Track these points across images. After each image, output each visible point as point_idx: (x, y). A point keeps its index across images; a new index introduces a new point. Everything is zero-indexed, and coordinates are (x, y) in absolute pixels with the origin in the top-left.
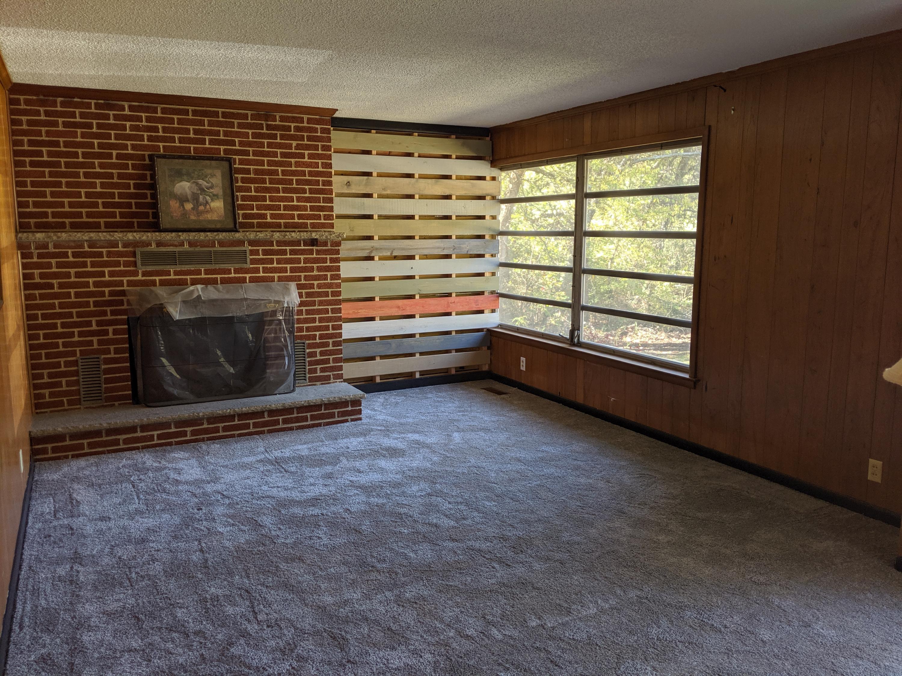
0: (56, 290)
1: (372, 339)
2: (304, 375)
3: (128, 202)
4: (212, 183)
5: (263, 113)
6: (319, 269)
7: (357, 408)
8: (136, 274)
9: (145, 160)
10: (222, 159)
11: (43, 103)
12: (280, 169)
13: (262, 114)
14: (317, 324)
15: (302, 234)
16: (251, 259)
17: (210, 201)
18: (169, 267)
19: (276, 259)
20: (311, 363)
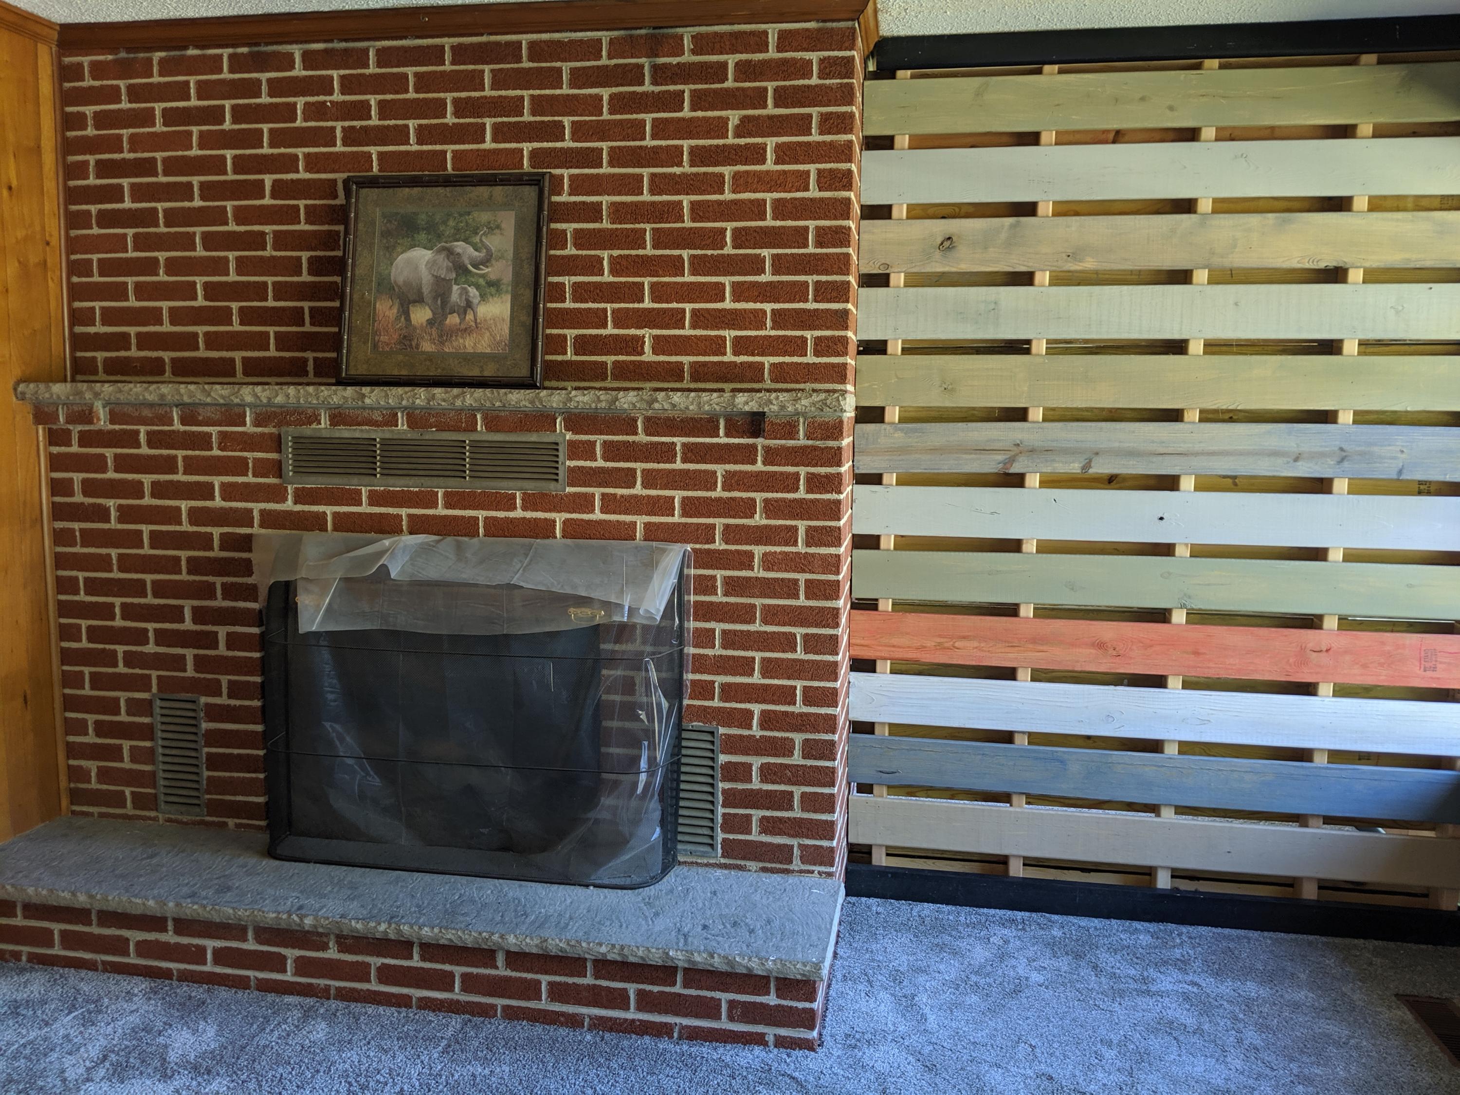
0: (114, 524)
1: (1007, 737)
2: (707, 831)
3: (296, 308)
4: (489, 250)
5: (643, 32)
6: (771, 509)
7: (801, 1005)
8: (278, 494)
9: (336, 197)
10: (520, 180)
11: (124, 69)
12: (686, 200)
13: (641, 36)
14: (757, 679)
15: (705, 396)
16: (571, 470)
17: (476, 301)
18: (355, 480)
19: (643, 471)
20: (731, 799)
